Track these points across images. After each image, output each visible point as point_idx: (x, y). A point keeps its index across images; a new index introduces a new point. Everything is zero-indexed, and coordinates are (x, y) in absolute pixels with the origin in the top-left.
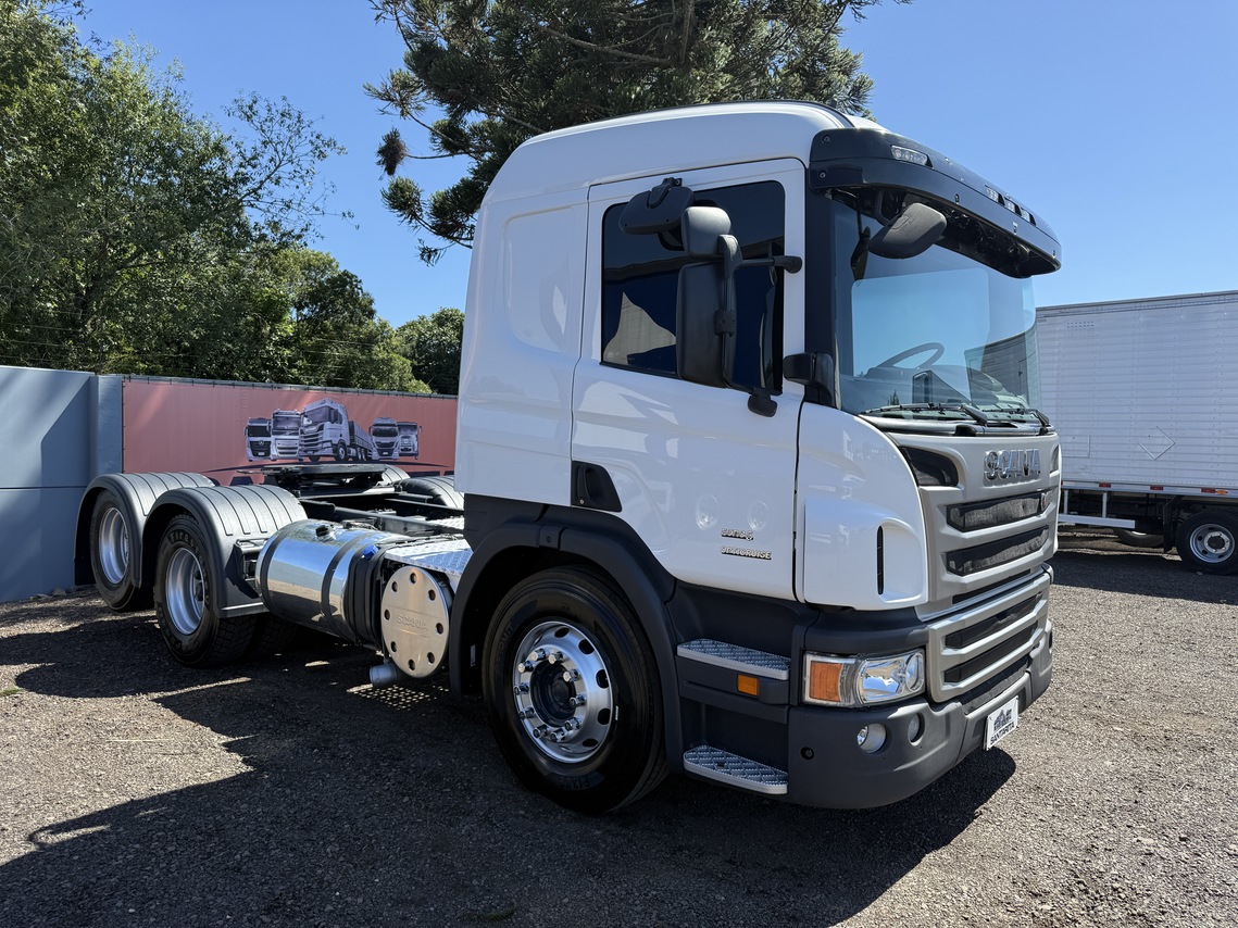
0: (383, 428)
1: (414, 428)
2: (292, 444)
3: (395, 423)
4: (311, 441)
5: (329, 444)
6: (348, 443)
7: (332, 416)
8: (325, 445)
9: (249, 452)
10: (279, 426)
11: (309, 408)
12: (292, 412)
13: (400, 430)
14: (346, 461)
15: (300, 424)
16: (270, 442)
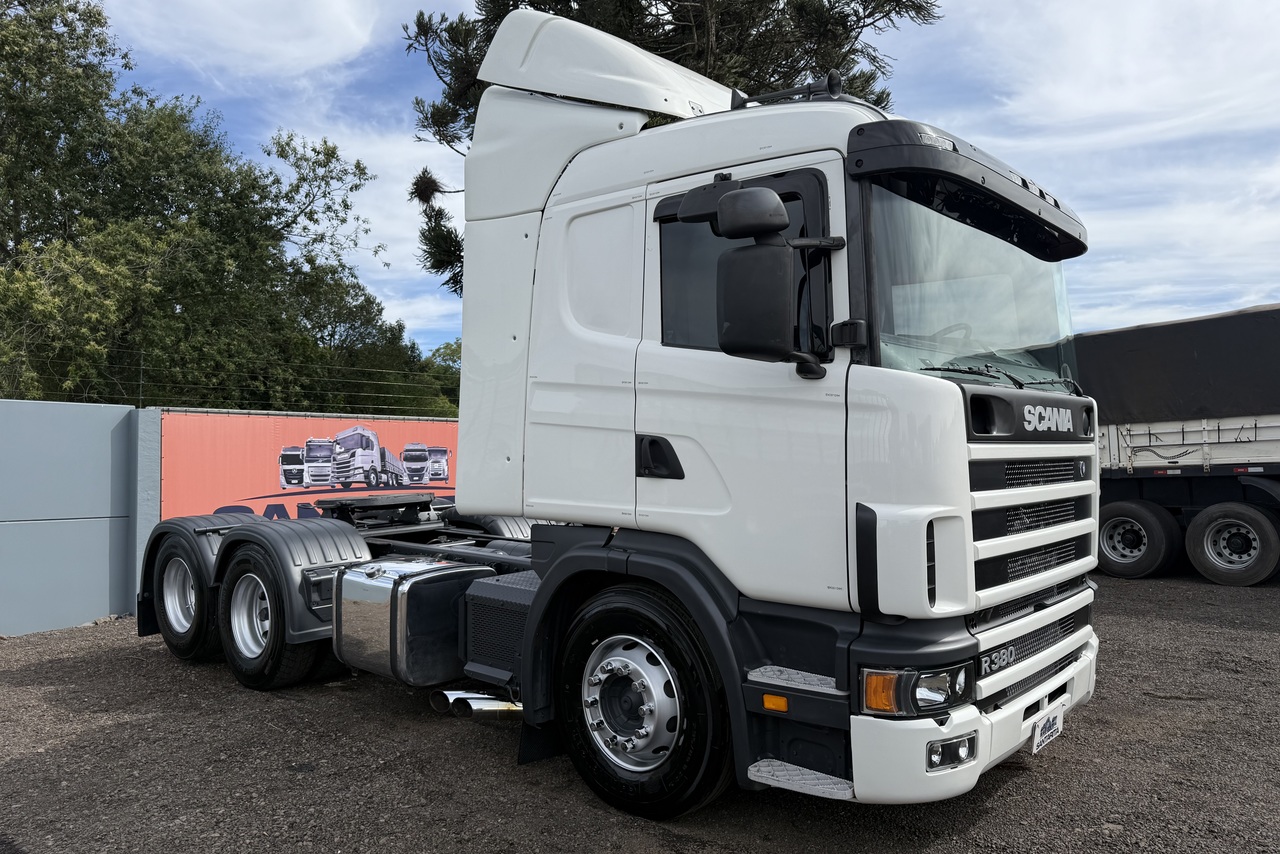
0: (413, 453)
1: (445, 452)
2: (325, 471)
3: (426, 448)
4: (343, 467)
5: (361, 471)
6: (379, 469)
7: (364, 442)
8: (356, 472)
9: (283, 480)
10: (312, 454)
11: (341, 436)
12: (325, 440)
13: (430, 455)
14: (377, 487)
15: (332, 451)
16: (303, 470)
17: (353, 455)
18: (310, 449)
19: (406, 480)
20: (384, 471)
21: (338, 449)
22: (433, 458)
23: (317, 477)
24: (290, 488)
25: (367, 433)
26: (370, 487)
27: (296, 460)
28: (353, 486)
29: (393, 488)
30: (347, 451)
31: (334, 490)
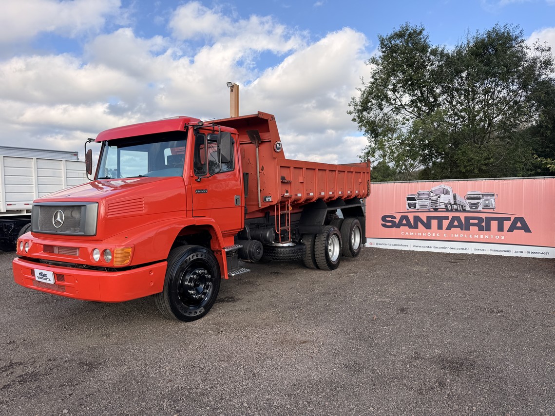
0: (473, 196)
1: (493, 195)
2: (426, 204)
3: (480, 193)
4: (434, 202)
5: (443, 204)
6: (453, 203)
7: (445, 192)
8: (441, 204)
9: (407, 206)
10: (420, 197)
11: (433, 189)
12: (425, 191)
13: (483, 196)
14: (452, 211)
15: (429, 195)
16: (416, 203)
17: (439, 197)
18: (419, 195)
19: (468, 208)
20: (454, 204)
21: (432, 194)
22: (485, 198)
23: (422, 206)
24: (410, 210)
25: (446, 188)
26: (447, 210)
27: (413, 199)
28: (439, 210)
29: (460, 211)
30: (436, 195)
31: (430, 211)
